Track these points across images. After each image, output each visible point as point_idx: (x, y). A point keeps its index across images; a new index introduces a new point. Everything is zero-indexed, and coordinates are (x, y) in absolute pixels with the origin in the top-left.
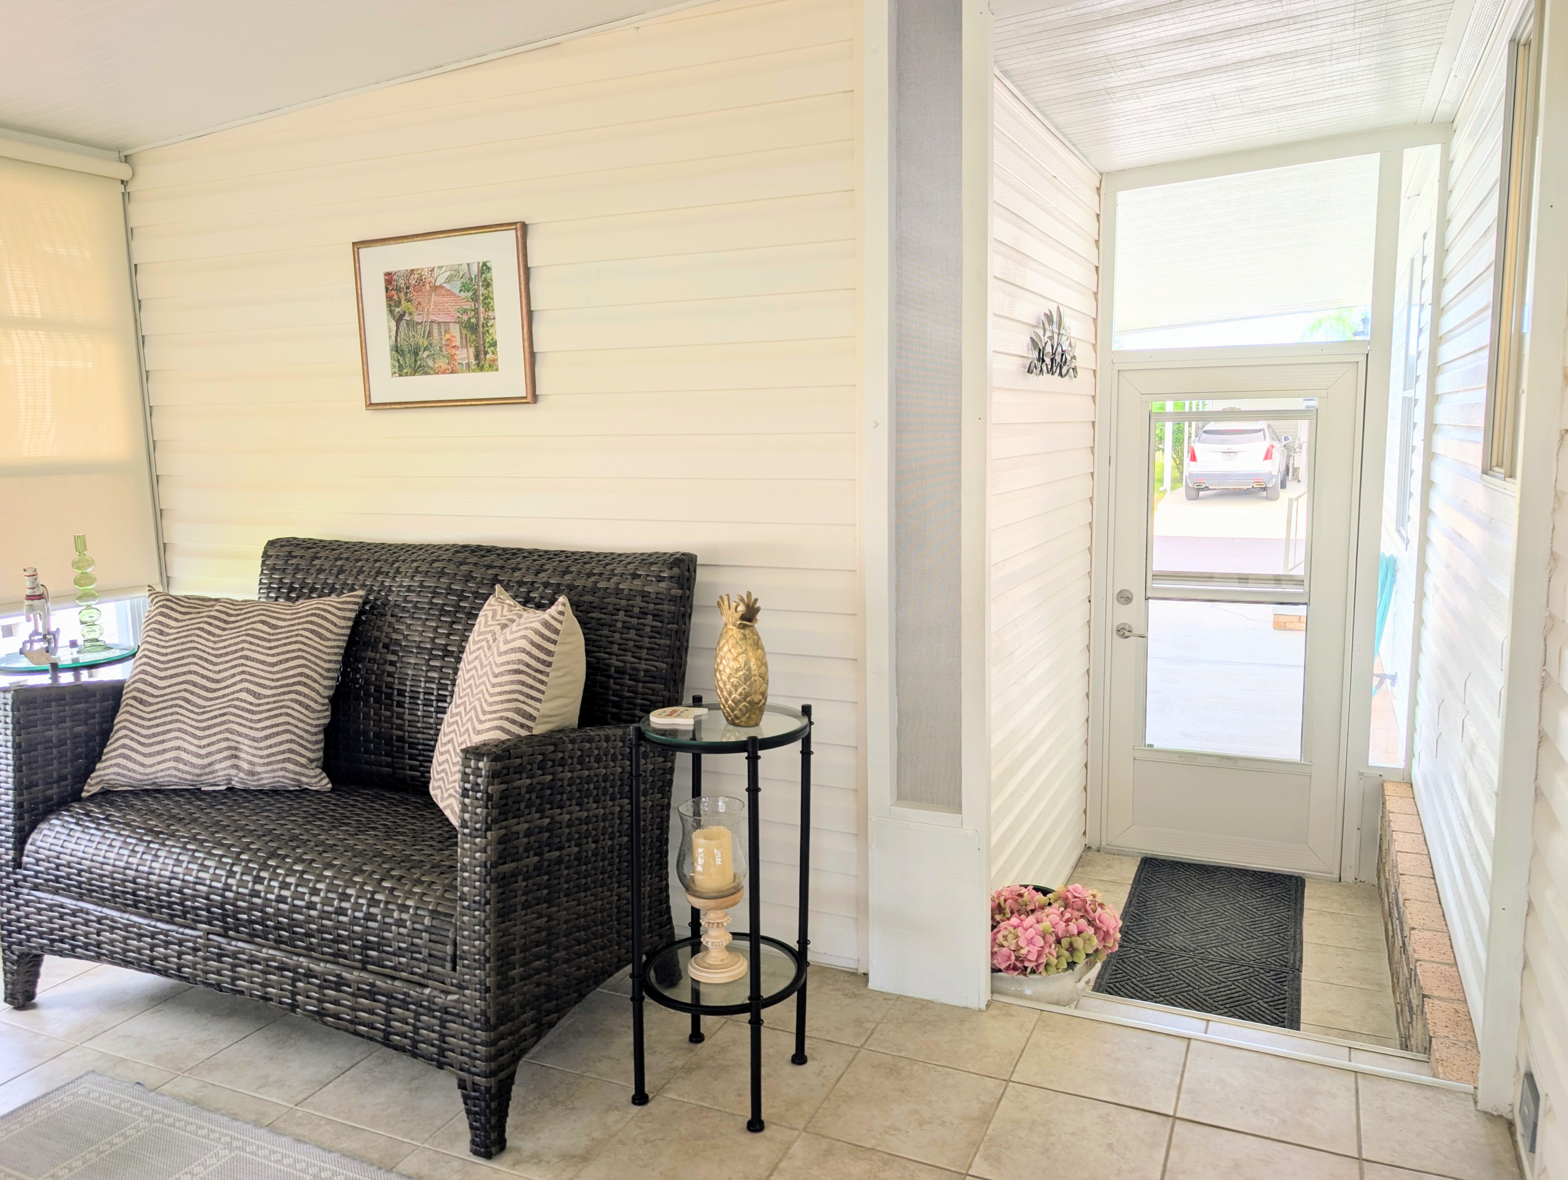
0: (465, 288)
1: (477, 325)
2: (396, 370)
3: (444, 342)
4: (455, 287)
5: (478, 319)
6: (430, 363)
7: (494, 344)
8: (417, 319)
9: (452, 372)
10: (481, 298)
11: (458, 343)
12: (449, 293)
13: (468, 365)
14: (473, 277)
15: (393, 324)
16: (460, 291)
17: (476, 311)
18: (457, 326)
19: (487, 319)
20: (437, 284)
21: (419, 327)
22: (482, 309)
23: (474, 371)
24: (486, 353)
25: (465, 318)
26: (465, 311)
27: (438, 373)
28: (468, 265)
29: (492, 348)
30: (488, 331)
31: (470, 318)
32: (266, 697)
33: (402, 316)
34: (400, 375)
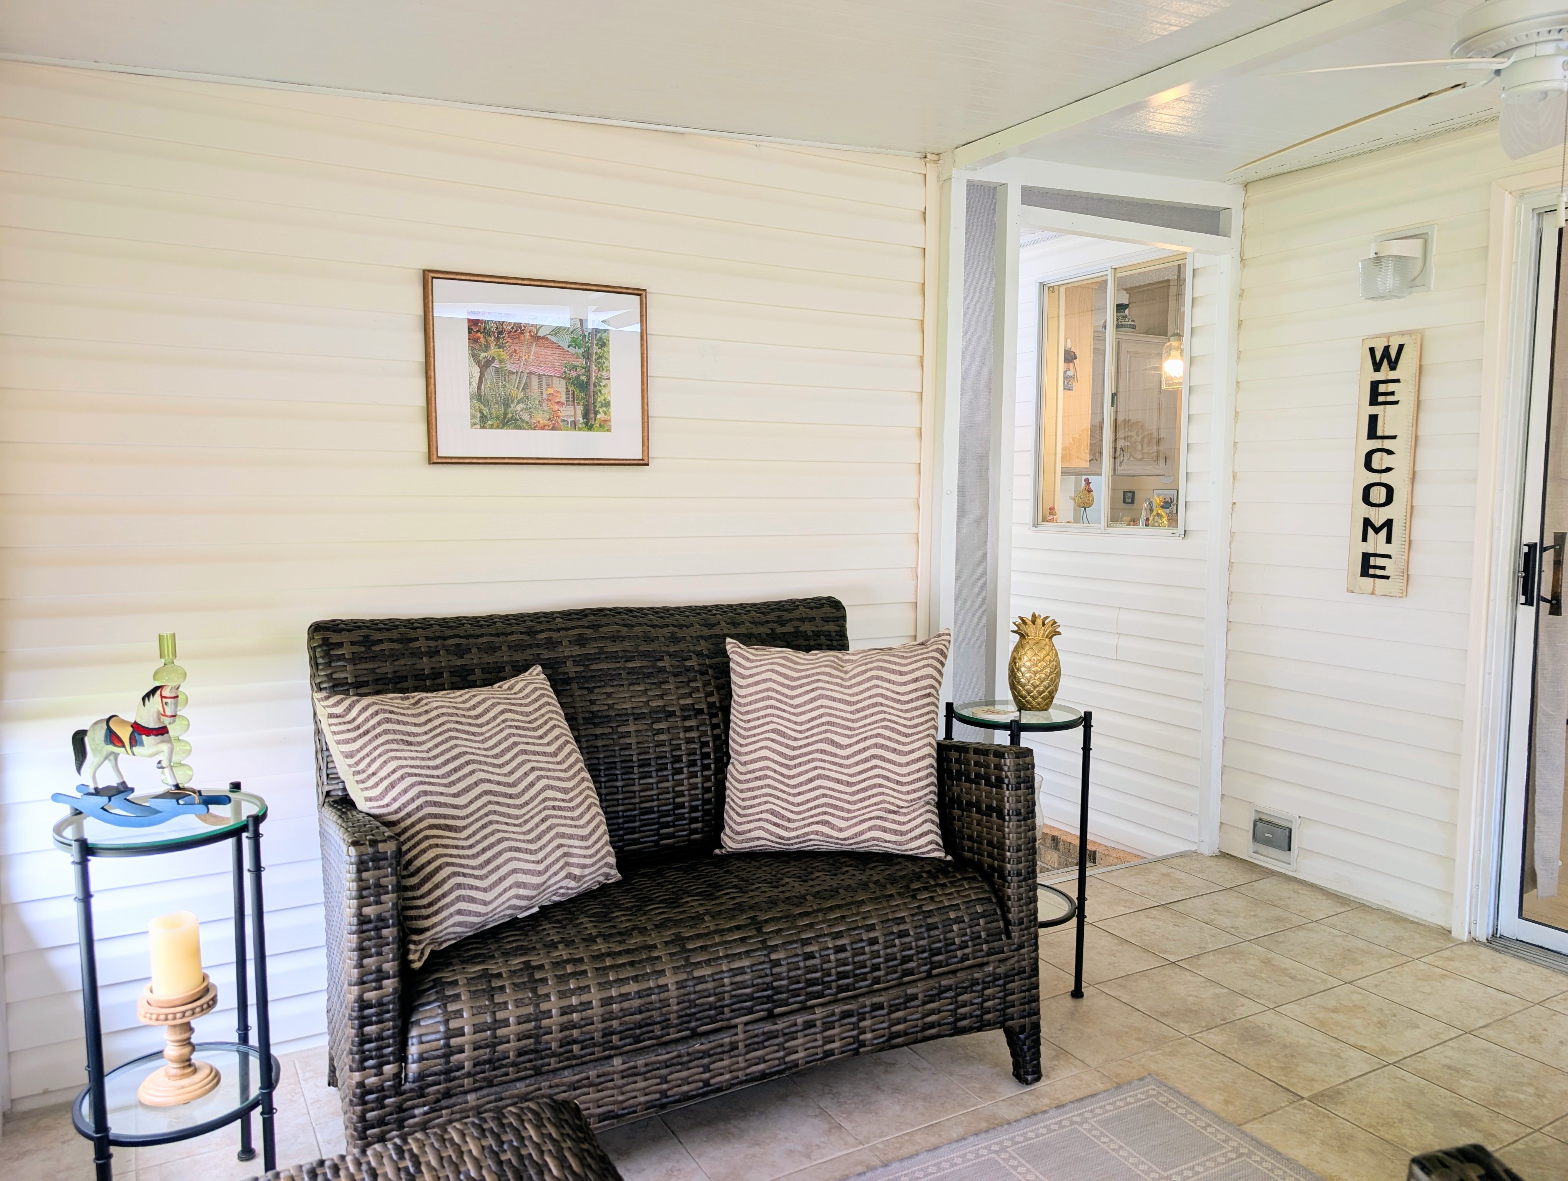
0: (574, 343)
1: (588, 383)
2: (477, 421)
3: (545, 396)
4: (564, 341)
5: (589, 377)
6: (526, 417)
7: (607, 404)
8: (509, 367)
9: (552, 429)
10: (594, 357)
11: (563, 399)
12: (554, 345)
13: (574, 423)
14: (586, 334)
15: (476, 371)
16: (569, 346)
17: (588, 369)
18: (563, 382)
19: (599, 379)
20: (540, 334)
21: (514, 377)
22: (594, 368)
23: (580, 429)
24: (596, 413)
25: (574, 374)
26: (574, 368)
27: (535, 429)
28: (581, 321)
29: (605, 409)
30: (600, 391)
31: (579, 375)
33: (488, 363)
34: (483, 427)
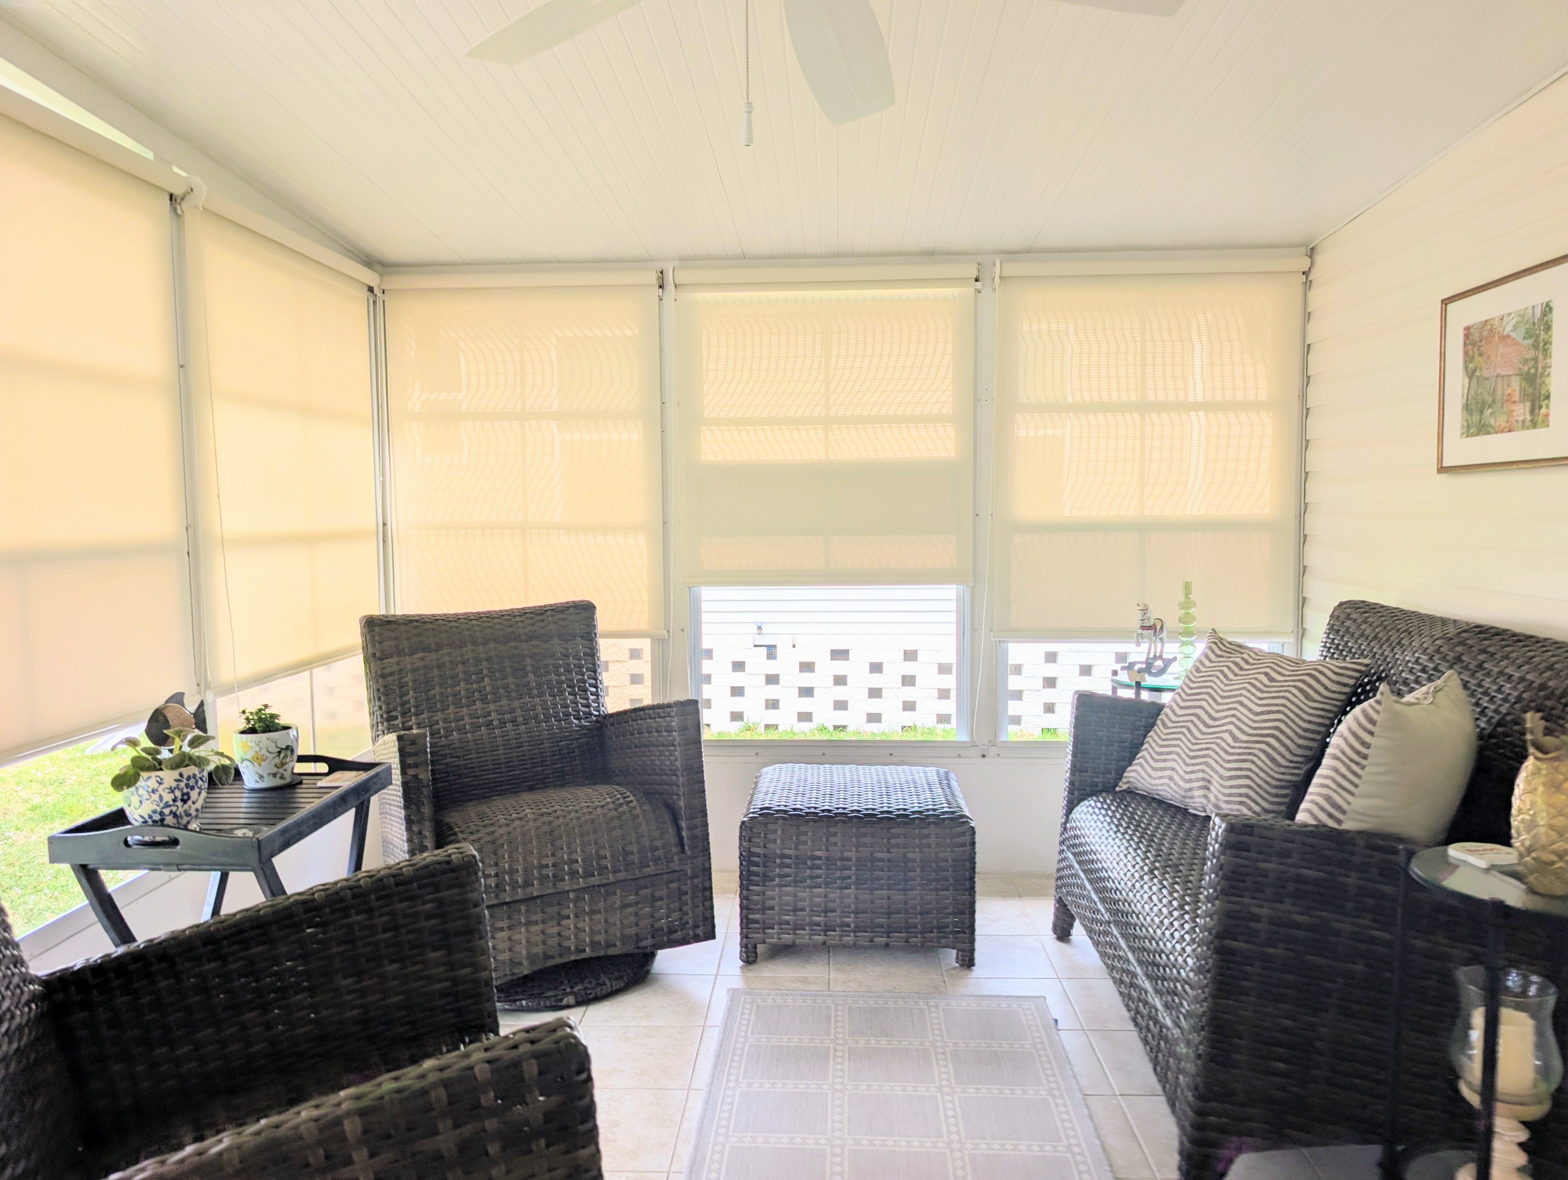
0: (1528, 335)
1: (1536, 375)
2: (1464, 430)
3: (1505, 398)
4: (1519, 335)
5: (1537, 369)
6: (1492, 422)
7: (1548, 397)
8: (1486, 374)
9: (1509, 431)
10: (1542, 344)
11: (1516, 398)
12: (1515, 342)
13: (1523, 422)
14: (1536, 321)
15: (1467, 380)
16: (1524, 338)
17: (1535, 359)
18: (1518, 378)
19: (1545, 368)
20: (1505, 333)
21: (1486, 382)
22: (1541, 357)
23: (1528, 428)
24: (1540, 407)
25: (1526, 368)
26: (1526, 361)
27: (1497, 433)
28: (1533, 307)
29: (1546, 402)
30: (1544, 382)
31: (1529, 369)
32: (1241, 741)
33: (1474, 371)
34: (1467, 436)
